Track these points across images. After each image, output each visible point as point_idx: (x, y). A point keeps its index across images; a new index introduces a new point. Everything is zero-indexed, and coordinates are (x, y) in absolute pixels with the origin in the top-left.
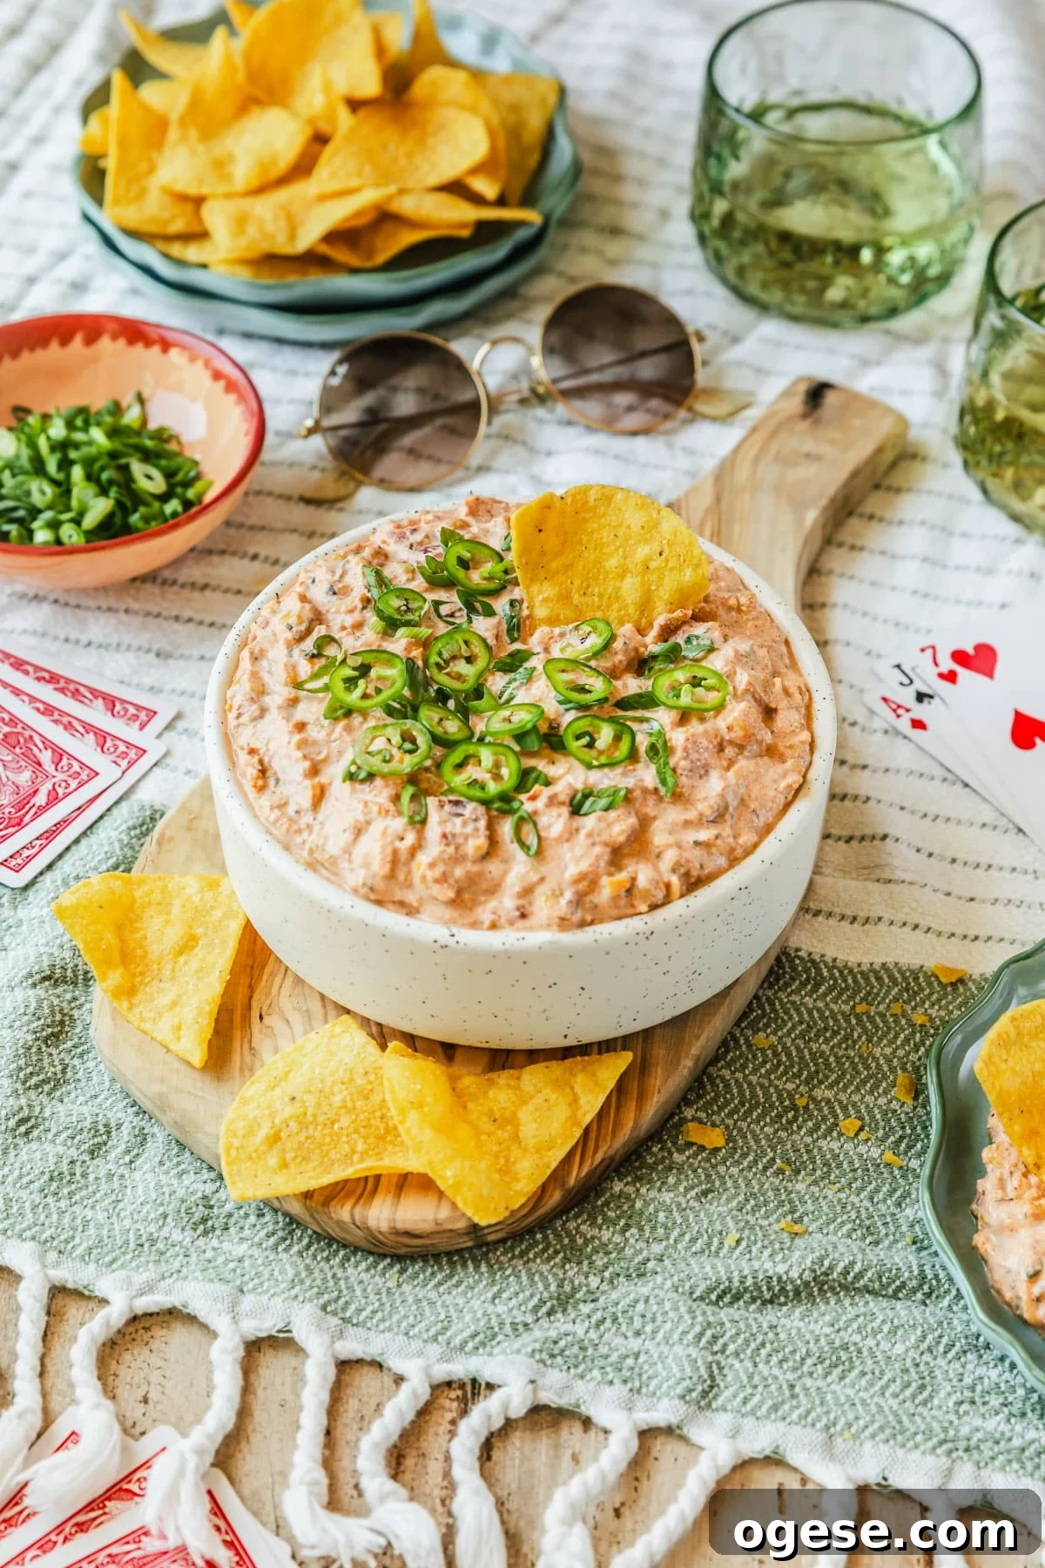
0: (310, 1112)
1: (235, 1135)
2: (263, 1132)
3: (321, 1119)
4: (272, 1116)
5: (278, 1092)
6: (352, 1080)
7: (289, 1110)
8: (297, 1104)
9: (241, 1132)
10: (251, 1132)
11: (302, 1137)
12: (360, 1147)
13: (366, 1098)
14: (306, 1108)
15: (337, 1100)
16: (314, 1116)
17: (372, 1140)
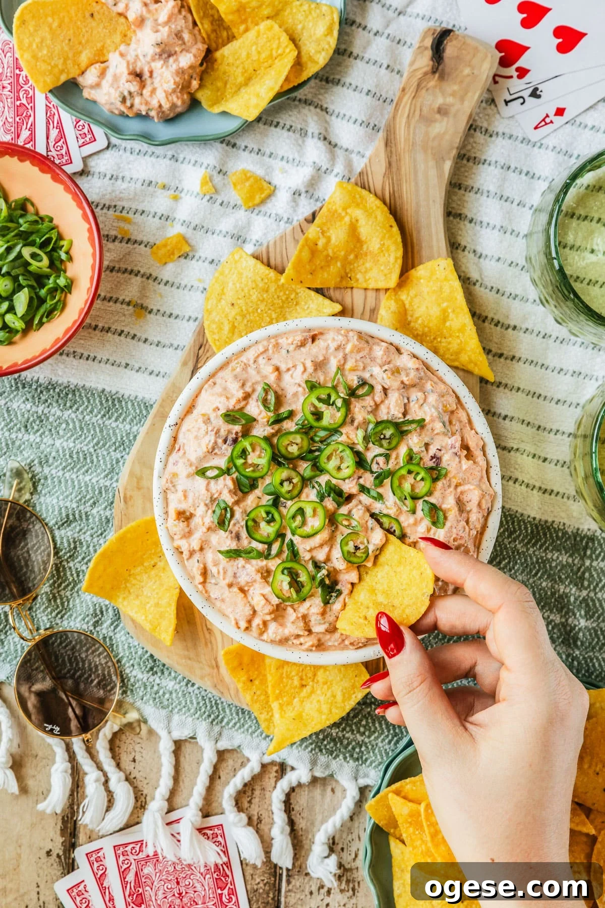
0: (244, 308)
1: (214, 333)
2: (227, 327)
3: (251, 310)
4: (227, 316)
5: (223, 302)
6: (257, 285)
7: (233, 312)
8: (236, 307)
9: (216, 331)
10: (220, 329)
11: (245, 321)
12: (274, 316)
13: (267, 291)
14: (241, 307)
15: (254, 297)
16: (247, 310)
17: (278, 310)
